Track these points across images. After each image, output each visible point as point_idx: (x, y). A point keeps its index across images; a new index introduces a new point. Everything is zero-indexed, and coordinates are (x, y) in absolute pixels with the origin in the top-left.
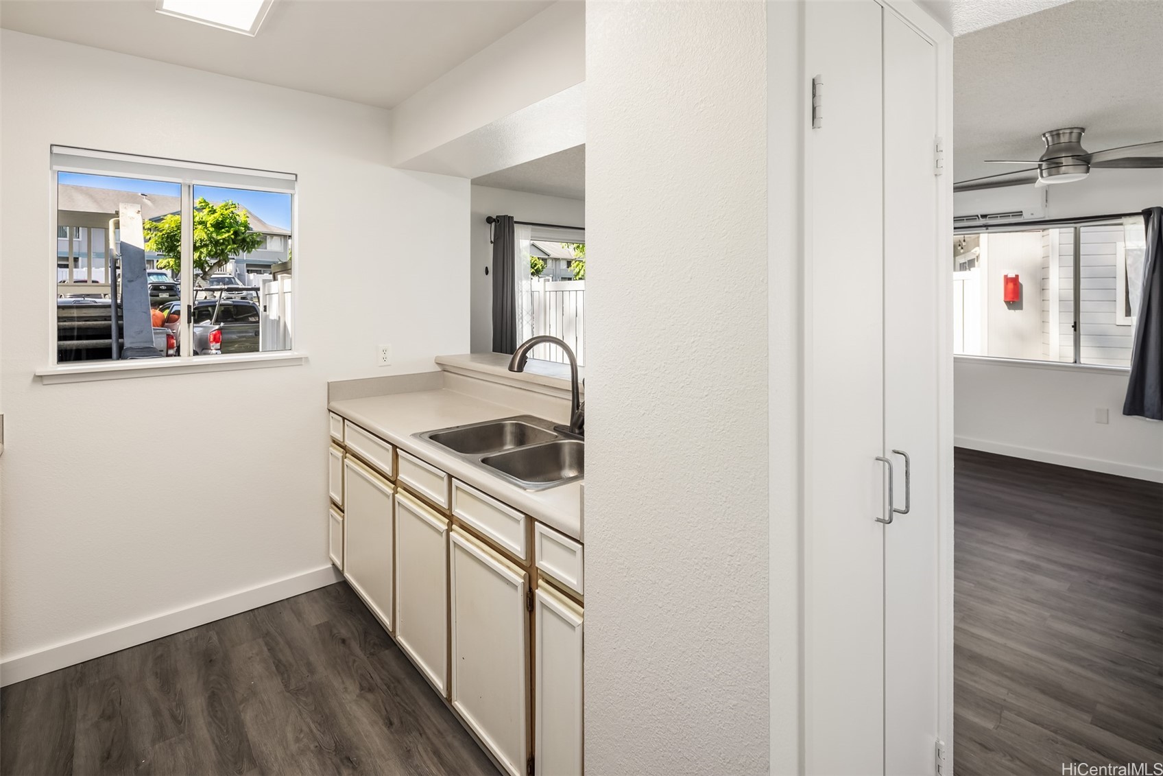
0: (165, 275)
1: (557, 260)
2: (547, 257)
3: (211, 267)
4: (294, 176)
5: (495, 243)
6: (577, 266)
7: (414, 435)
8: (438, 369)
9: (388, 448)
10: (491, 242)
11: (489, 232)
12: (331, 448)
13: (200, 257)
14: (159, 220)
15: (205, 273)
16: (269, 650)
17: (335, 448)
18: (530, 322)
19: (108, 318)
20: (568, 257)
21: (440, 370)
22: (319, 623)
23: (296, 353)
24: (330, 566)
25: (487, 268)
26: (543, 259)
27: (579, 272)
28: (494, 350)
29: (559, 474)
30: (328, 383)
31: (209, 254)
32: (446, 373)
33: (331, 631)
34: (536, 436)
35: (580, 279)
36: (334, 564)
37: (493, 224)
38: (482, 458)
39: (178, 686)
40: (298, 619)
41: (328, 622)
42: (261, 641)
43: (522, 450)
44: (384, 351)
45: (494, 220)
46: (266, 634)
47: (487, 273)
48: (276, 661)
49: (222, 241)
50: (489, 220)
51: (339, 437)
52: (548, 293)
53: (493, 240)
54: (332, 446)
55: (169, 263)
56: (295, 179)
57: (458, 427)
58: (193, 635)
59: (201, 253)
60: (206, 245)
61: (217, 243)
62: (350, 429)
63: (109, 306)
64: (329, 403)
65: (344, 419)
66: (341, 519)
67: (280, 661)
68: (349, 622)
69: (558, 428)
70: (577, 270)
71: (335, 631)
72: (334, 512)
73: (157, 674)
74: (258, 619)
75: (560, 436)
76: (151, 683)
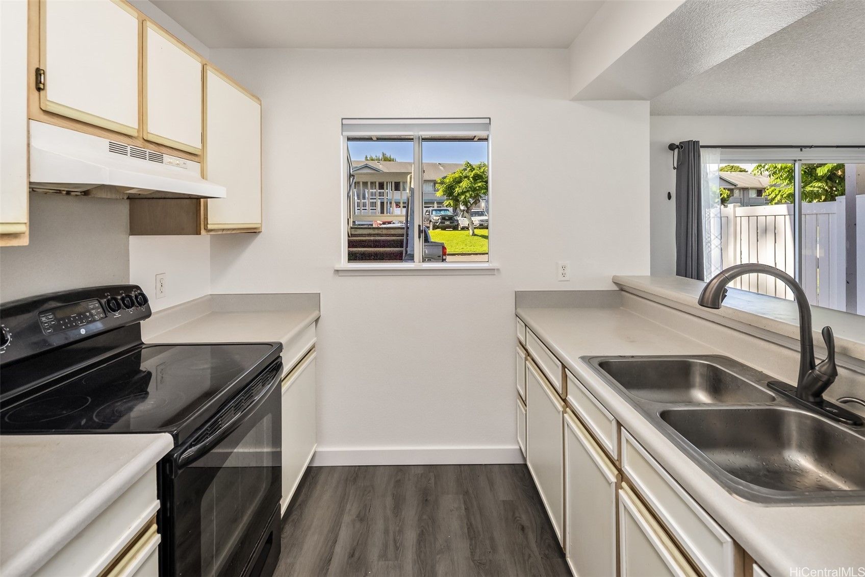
0: (448, 210)
1: (745, 189)
2: (734, 187)
3: (471, 205)
4: (488, 119)
5: (678, 169)
6: (773, 191)
7: (583, 358)
8: (616, 288)
9: (558, 365)
10: (674, 168)
11: (671, 159)
12: (518, 348)
13: (465, 198)
14: (444, 178)
15: (468, 208)
16: (466, 509)
17: (520, 349)
18: (719, 247)
19: (402, 235)
20: (759, 186)
21: (618, 289)
22: (506, 499)
23: (491, 265)
24: (518, 448)
25: (669, 193)
26: (729, 190)
27: (775, 197)
28: (678, 274)
29: (780, 453)
30: (516, 292)
31: (471, 196)
32: (624, 293)
33: (514, 514)
34: (739, 387)
35: (776, 204)
36: (521, 449)
37: (676, 151)
38: (662, 410)
39: (403, 513)
40: (491, 489)
41: (512, 501)
42: (461, 496)
43: (720, 410)
44: (564, 268)
45: (677, 147)
46: (466, 492)
47: (669, 197)
48: (469, 524)
49: (478, 188)
50: (672, 147)
51: (522, 339)
52: (738, 219)
53: (676, 166)
54: (518, 346)
55: (450, 203)
56: (489, 122)
57: (633, 357)
58: (420, 471)
59: (466, 196)
60: (468, 191)
61: (474, 190)
62: (530, 336)
63: (403, 228)
64: (516, 309)
65: (526, 325)
66: (524, 412)
67: (471, 524)
68: (529, 509)
69: (773, 385)
70: (773, 195)
71: (517, 515)
72: (519, 403)
73: (394, 494)
74: (463, 475)
75: (779, 399)
76: (389, 501)
